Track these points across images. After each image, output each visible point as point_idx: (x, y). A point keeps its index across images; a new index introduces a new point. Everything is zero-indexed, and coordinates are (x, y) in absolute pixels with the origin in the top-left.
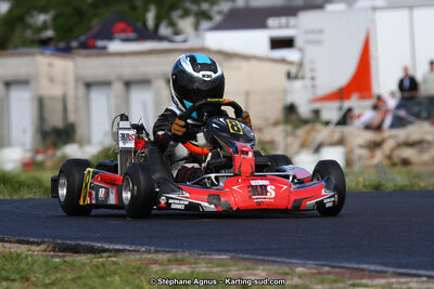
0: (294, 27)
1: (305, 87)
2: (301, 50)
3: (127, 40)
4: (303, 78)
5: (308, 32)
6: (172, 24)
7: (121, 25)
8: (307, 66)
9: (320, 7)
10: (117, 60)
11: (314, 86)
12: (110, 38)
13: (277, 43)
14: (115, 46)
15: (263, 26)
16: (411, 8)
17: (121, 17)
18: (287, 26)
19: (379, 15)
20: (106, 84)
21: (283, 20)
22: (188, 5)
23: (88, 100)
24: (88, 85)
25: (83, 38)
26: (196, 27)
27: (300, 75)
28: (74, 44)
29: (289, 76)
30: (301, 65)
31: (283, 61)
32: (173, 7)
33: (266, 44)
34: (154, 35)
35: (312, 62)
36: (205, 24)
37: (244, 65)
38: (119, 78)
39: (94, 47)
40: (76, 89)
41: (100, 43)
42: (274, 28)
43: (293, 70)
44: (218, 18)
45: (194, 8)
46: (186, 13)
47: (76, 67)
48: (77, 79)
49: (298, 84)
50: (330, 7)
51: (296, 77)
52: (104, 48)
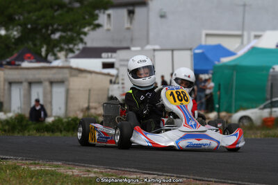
0: (114, 58)
1: (119, 88)
2: (118, 69)
3: (31, 62)
4: (118, 83)
5: (121, 60)
6: (55, 55)
7: (29, 55)
8: (120, 77)
9: (128, 48)
10: (26, 71)
11: (123, 88)
12: (23, 60)
13: (106, 66)
14: (25, 64)
15: (100, 57)
16: (173, 50)
17: (29, 51)
18: (111, 57)
19: (156, 53)
20: (20, 83)
21: (110, 54)
22: (63, 45)
23: (10, 90)
24: (10, 83)
25: (8, 60)
26: (66, 56)
27: (117, 81)
28: (4, 63)
29: (111, 82)
30: (117, 76)
31: (108, 74)
32: (55, 46)
33: (101, 65)
34: (45, 60)
35: (123, 75)
36: (71, 55)
37: (89, 76)
38: (26, 80)
39: (14, 64)
40: (4, 85)
41: (17, 63)
42: (105, 58)
43: (113, 79)
44: (77, 52)
45: (66, 47)
46: (62, 49)
47: (4, 74)
48: (5, 80)
49: (116, 86)
50: (133, 49)
51: (115, 83)
52: (19, 65)
